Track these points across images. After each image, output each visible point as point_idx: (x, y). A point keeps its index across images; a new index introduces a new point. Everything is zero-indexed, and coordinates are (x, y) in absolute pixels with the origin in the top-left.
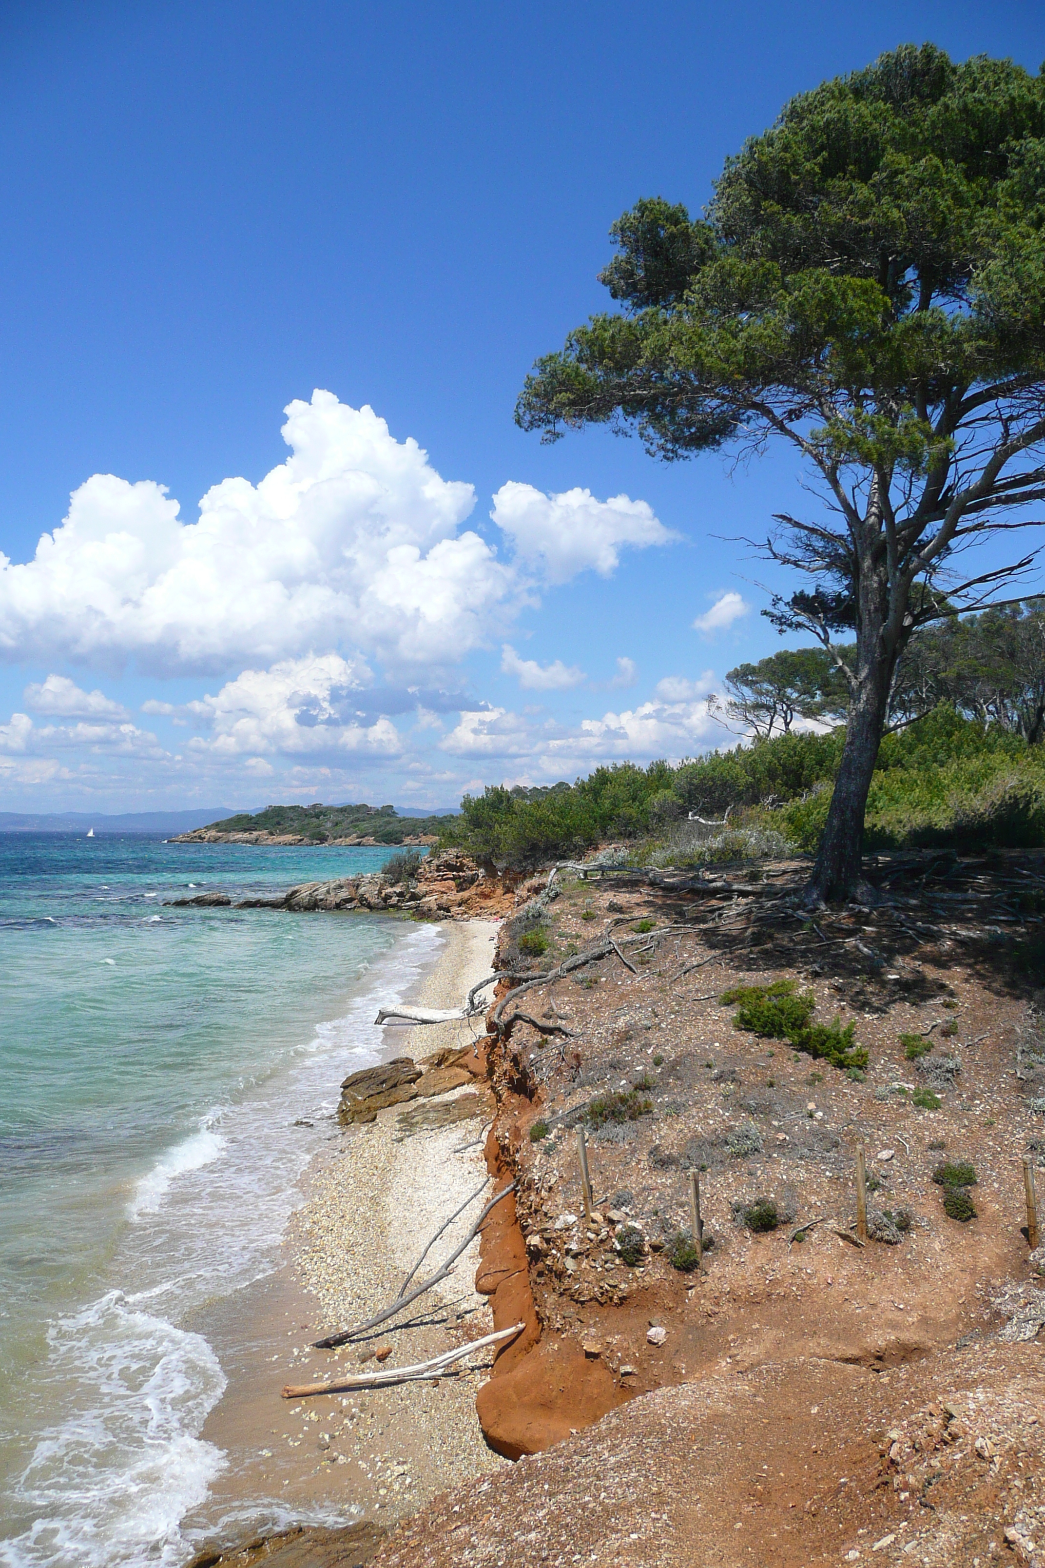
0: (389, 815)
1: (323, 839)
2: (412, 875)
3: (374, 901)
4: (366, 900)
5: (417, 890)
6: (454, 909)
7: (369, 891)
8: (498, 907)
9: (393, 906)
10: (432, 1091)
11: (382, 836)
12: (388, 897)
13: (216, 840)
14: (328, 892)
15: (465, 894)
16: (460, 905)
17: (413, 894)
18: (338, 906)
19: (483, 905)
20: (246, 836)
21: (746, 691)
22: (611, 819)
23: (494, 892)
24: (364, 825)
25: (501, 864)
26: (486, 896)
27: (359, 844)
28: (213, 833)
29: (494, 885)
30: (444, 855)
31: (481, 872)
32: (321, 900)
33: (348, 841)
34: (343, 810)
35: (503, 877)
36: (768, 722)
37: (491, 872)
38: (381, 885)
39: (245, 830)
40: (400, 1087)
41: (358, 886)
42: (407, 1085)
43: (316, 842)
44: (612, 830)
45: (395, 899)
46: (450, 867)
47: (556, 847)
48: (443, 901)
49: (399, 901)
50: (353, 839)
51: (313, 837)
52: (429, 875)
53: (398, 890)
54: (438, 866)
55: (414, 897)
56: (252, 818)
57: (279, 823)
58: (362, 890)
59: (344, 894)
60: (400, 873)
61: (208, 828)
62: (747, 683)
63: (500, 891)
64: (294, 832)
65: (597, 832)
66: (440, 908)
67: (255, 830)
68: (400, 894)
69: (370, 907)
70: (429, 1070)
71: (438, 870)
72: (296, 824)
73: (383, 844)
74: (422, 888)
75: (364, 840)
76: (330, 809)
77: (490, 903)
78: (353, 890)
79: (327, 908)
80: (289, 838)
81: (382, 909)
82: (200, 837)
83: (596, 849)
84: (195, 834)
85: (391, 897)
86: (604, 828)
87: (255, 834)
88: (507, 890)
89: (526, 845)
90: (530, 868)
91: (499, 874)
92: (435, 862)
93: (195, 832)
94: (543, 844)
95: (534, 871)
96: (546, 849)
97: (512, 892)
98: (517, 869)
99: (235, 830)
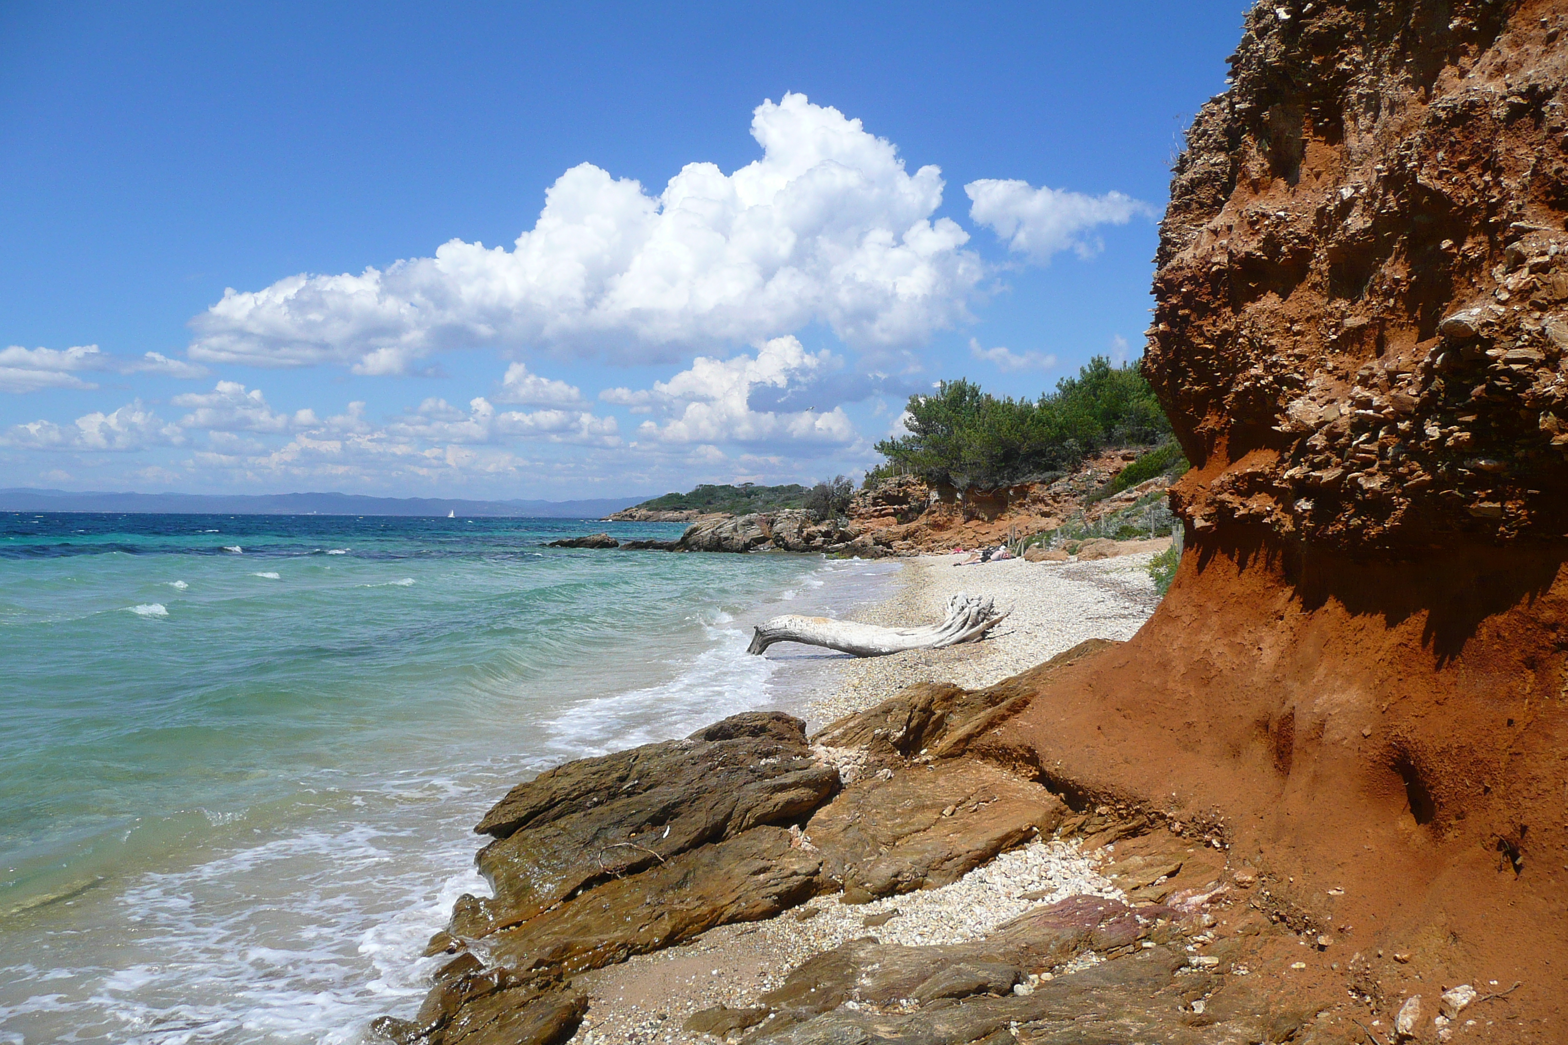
2: (841, 511)
3: (792, 540)
4: (783, 539)
5: (848, 529)
6: (896, 544)
7: (787, 529)
8: (957, 539)
9: (816, 548)
10: (884, 871)
12: (810, 537)
13: (647, 519)
14: (735, 529)
15: (913, 525)
16: (904, 538)
17: (842, 533)
18: (746, 548)
19: (936, 537)
20: (676, 514)
22: (1117, 417)
23: (950, 521)
25: (962, 481)
26: (938, 527)
28: (644, 512)
29: (951, 511)
30: (883, 485)
31: (934, 496)
32: (726, 539)
34: (774, 490)
35: (965, 501)
37: (947, 494)
38: (803, 522)
39: (675, 509)
40: (737, 842)
41: (772, 523)
42: (768, 836)
45: (819, 540)
46: (890, 499)
47: (1041, 454)
48: (882, 534)
49: (824, 542)
52: (863, 511)
53: (823, 528)
54: (875, 499)
55: (844, 537)
56: (681, 497)
57: (709, 503)
58: (777, 527)
59: (755, 532)
60: (827, 508)
61: (639, 507)
63: (959, 519)
64: (724, 510)
66: (877, 542)
67: (686, 509)
68: (827, 534)
69: (788, 548)
70: (870, 769)
71: (875, 504)
72: (727, 503)
74: (854, 526)
77: (946, 535)
78: (766, 527)
79: (730, 550)
81: (803, 551)
82: (631, 516)
83: (1097, 457)
84: (627, 513)
85: (815, 538)
86: (1108, 429)
87: (686, 512)
88: (971, 516)
89: (999, 451)
90: (1005, 483)
91: (959, 496)
92: (871, 494)
93: (626, 510)
94: (1025, 449)
95: (1009, 488)
96: (1027, 458)
97: (978, 518)
98: (985, 485)
99: (665, 509)
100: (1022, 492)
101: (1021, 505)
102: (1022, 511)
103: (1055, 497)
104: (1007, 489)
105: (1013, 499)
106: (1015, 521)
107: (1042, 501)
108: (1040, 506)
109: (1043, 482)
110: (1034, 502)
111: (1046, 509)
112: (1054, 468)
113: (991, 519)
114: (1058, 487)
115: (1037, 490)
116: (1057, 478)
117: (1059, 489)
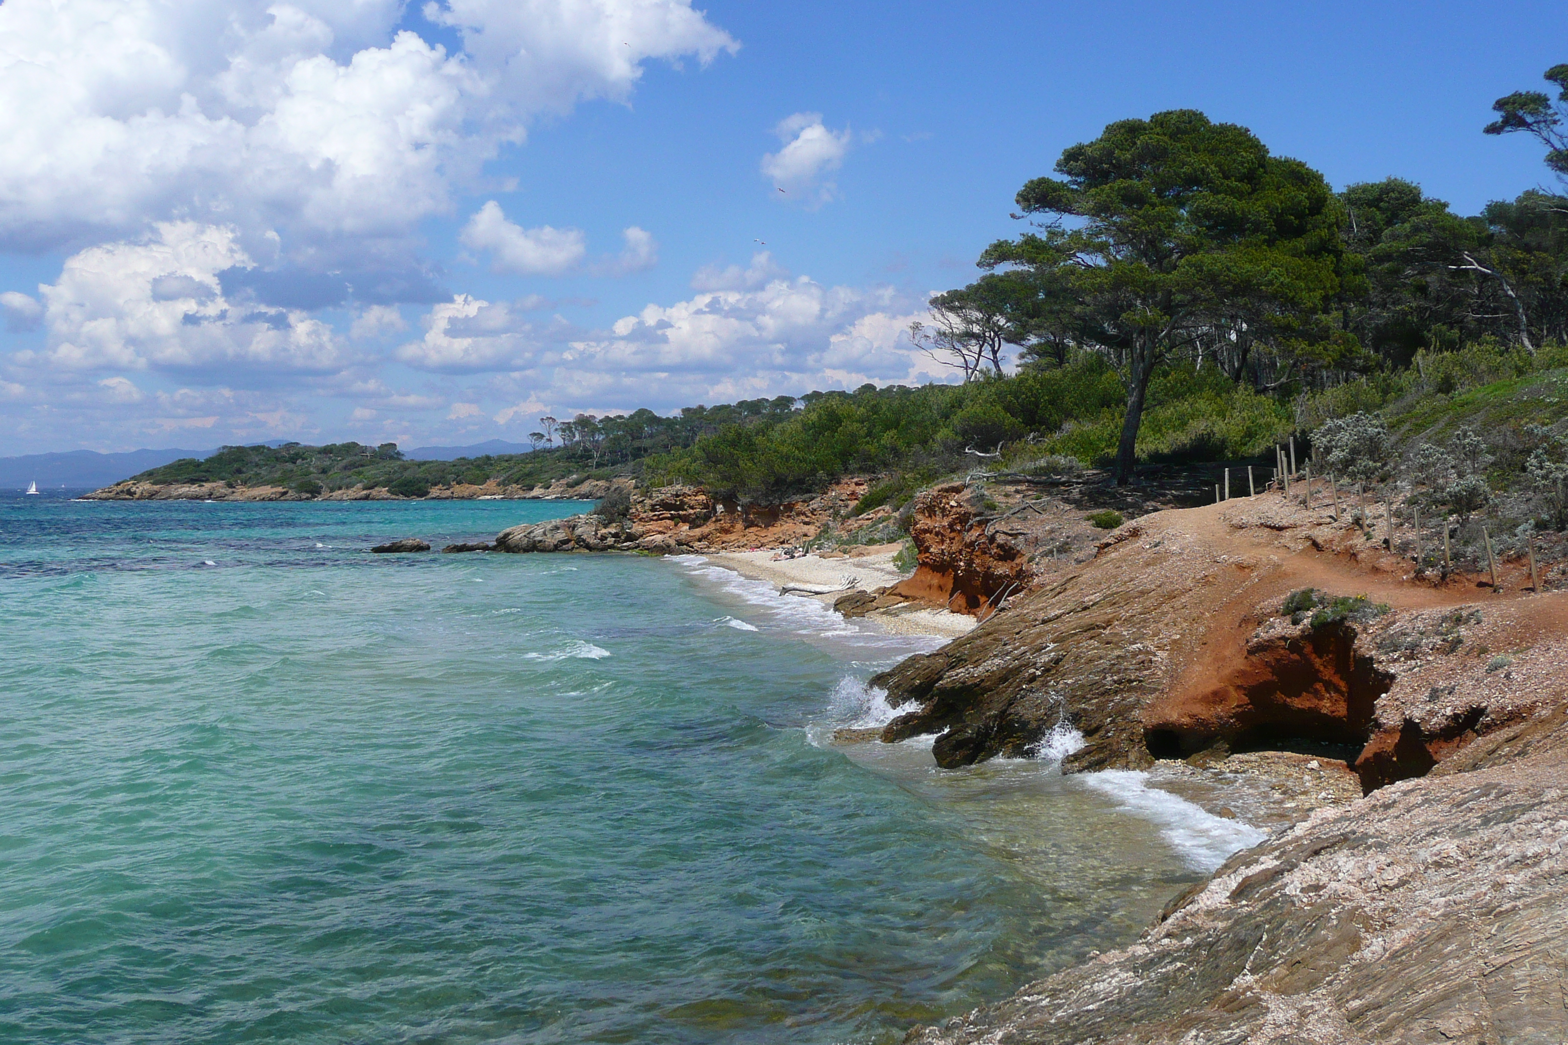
0: (391, 458)
1: (315, 491)
2: (624, 516)
3: (592, 541)
4: (584, 541)
5: (633, 530)
6: (695, 544)
7: (586, 531)
8: (743, 541)
9: (608, 547)
11: (399, 486)
12: (603, 538)
13: (151, 496)
14: (544, 534)
16: (700, 540)
17: (629, 534)
18: (556, 548)
19: (726, 539)
20: (194, 489)
21: (952, 317)
23: (732, 526)
24: (370, 472)
26: (727, 531)
27: (367, 498)
28: (145, 486)
29: (733, 520)
30: (658, 494)
31: (719, 508)
32: (540, 541)
33: (352, 493)
34: (327, 451)
35: (746, 513)
36: (977, 351)
37: (731, 507)
38: (596, 525)
39: (192, 481)
41: (573, 528)
43: (305, 495)
44: (853, 465)
45: (610, 541)
46: (666, 506)
47: (801, 481)
48: (678, 538)
49: (615, 542)
50: (357, 491)
51: (301, 488)
52: (644, 515)
53: (613, 531)
54: (653, 506)
55: (631, 537)
56: (198, 465)
57: (239, 471)
58: (578, 531)
59: (561, 535)
60: (612, 514)
61: (137, 479)
62: (952, 309)
63: (739, 526)
64: (273, 482)
65: (838, 467)
67: (207, 481)
68: (615, 535)
69: (588, 547)
71: (653, 510)
72: (263, 472)
73: (401, 497)
74: (637, 528)
75: (374, 492)
76: (309, 449)
77: (732, 537)
78: (569, 531)
79: (544, 550)
80: (267, 490)
81: (599, 550)
82: (129, 492)
83: (838, 483)
84: (120, 488)
85: (606, 538)
86: (845, 463)
87: (207, 486)
88: (749, 524)
89: (772, 479)
90: (776, 502)
91: (739, 508)
92: (648, 502)
93: (118, 484)
94: (790, 479)
95: (780, 505)
96: (791, 484)
97: (757, 526)
98: (764, 503)
99: (177, 481)
100: (790, 507)
101: (789, 517)
102: (789, 520)
103: (813, 512)
104: (779, 506)
105: (783, 512)
106: (785, 527)
107: (804, 514)
108: (803, 517)
109: (804, 501)
110: (798, 514)
111: (807, 520)
112: (809, 491)
113: (767, 526)
114: (814, 504)
115: (800, 507)
116: (813, 499)
117: (815, 506)
